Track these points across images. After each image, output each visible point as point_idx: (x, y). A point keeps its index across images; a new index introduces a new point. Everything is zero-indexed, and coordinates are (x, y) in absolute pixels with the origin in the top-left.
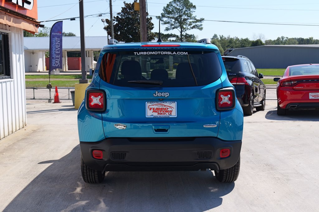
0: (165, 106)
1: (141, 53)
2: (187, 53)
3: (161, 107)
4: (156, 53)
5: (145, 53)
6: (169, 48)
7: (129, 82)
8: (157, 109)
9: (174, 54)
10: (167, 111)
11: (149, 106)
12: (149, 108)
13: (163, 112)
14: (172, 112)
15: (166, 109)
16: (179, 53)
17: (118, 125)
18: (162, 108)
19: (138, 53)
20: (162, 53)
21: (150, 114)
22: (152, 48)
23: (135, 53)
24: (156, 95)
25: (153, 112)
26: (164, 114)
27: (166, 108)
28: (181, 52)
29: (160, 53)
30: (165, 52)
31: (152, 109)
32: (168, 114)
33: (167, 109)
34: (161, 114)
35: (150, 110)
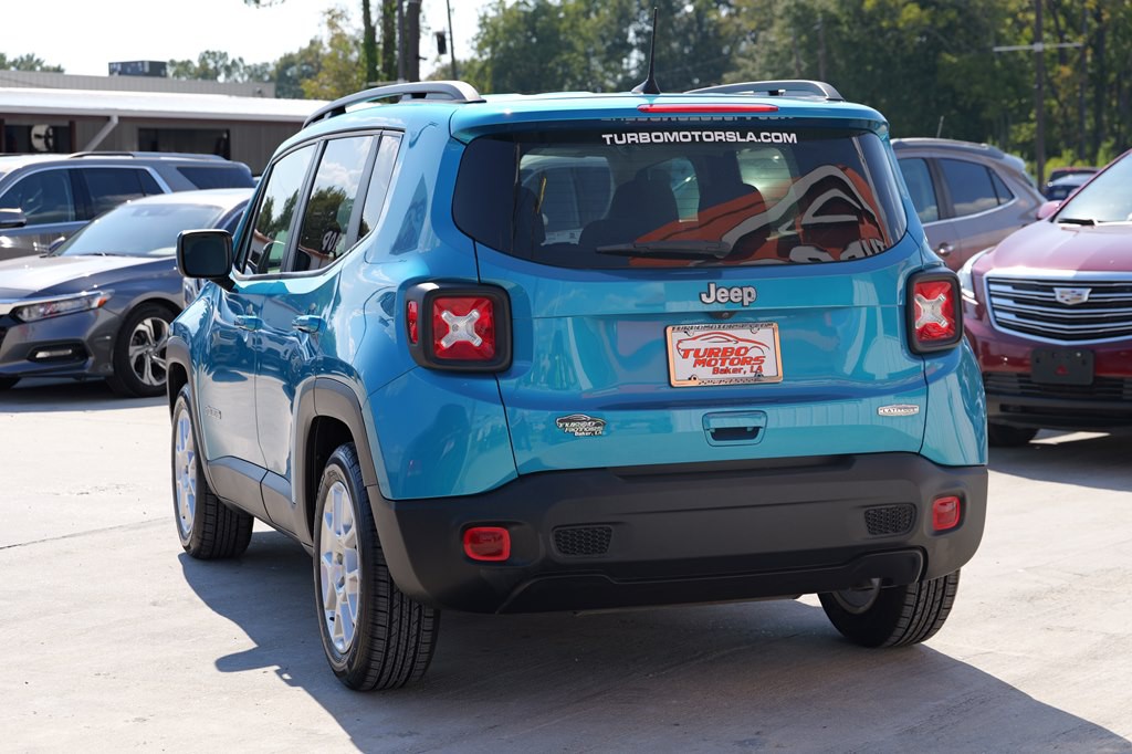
0: (738, 340)
1: (630, 138)
2: (793, 135)
3: (722, 346)
4: (685, 137)
5: (644, 138)
6: (729, 118)
7: (600, 252)
8: (710, 352)
9: (748, 139)
10: (745, 361)
11: (680, 341)
12: (678, 349)
13: (731, 363)
14: (763, 361)
15: (743, 351)
16: (766, 137)
17: (570, 421)
18: (725, 350)
19: (620, 138)
20: (708, 136)
21: (683, 372)
22: (670, 119)
23: (608, 137)
24: (709, 296)
25: (695, 366)
26: (735, 371)
27: (740, 349)
28: (773, 134)
29: (700, 137)
30: (716, 133)
31: (692, 353)
32: (751, 371)
33: (745, 354)
34: (726, 371)
35: (686, 356)
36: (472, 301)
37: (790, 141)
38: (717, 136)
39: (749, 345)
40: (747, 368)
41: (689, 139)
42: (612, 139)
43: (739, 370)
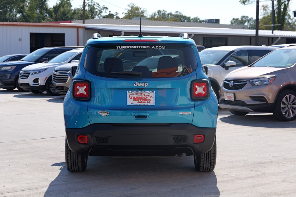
0: (145, 95)
1: (123, 47)
2: (165, 47)
3: (140, 96)
4: (137, 47)
5: (126, 47)
6: (148, 43)
7: (112, 74)
8: (138, 98)
9: (153, 48)
10: (146, 100)
11: (130, 95)
13: (143, 100)
14: (150, 100)
15: (146, 98)
16: (157, 47)
17: (101, 112)
18: (141, 97)
19: (121, 47)
20: (142, 47)
21: (130, 102)
22: (133, 43)
23: (118, 47)
24: (136, 85)
25: (133, 101)
26: (143, 102)
28: (159, 47)
29: (140, 47)
31: (133, 98)
32: (148, 102)
34: (141, 102)
35: (131, 98)
36: (84, 84)
37: (164, 48)
38: (144, 47)
39: (147, 96)
40: (146, 102)
41: (138, 48)
42: (119, 48)
43: (144, 102)
